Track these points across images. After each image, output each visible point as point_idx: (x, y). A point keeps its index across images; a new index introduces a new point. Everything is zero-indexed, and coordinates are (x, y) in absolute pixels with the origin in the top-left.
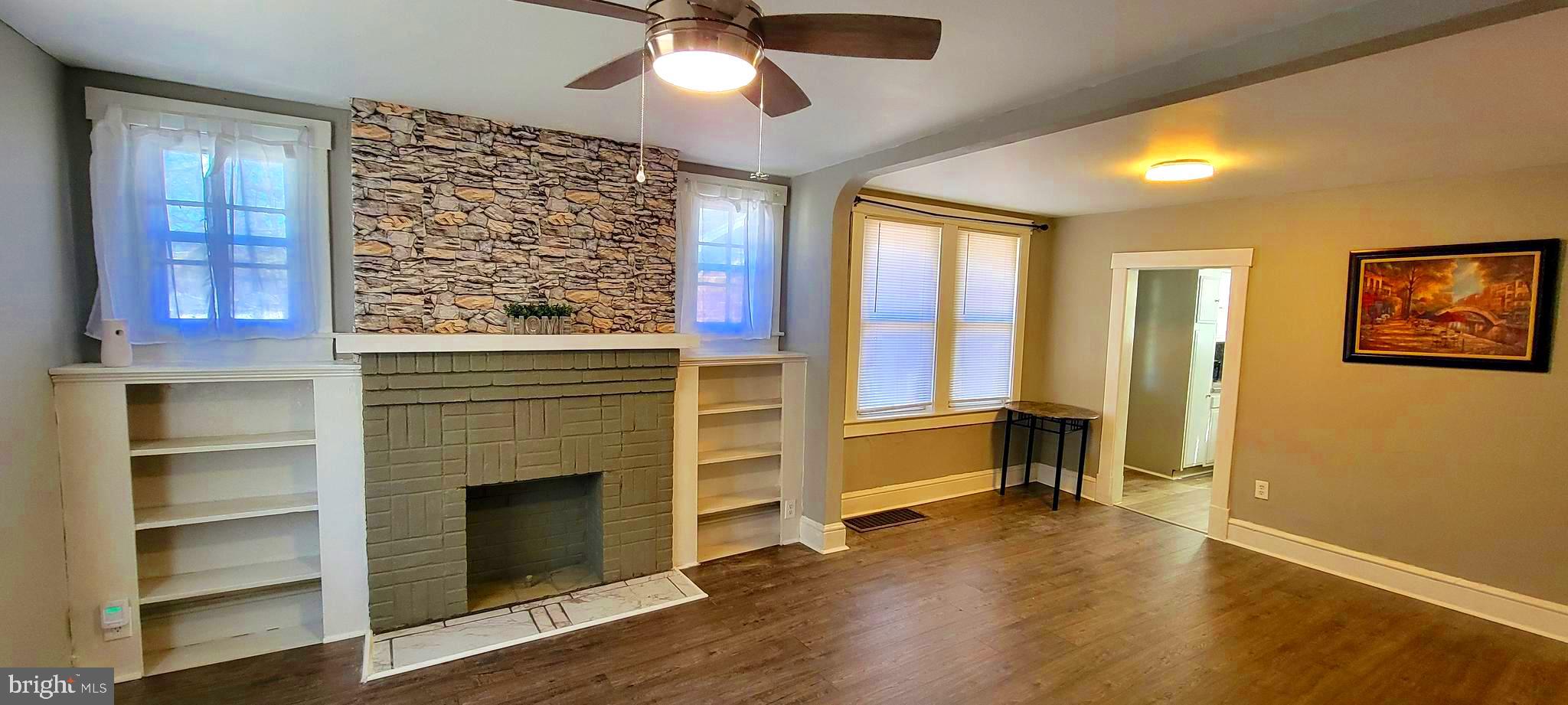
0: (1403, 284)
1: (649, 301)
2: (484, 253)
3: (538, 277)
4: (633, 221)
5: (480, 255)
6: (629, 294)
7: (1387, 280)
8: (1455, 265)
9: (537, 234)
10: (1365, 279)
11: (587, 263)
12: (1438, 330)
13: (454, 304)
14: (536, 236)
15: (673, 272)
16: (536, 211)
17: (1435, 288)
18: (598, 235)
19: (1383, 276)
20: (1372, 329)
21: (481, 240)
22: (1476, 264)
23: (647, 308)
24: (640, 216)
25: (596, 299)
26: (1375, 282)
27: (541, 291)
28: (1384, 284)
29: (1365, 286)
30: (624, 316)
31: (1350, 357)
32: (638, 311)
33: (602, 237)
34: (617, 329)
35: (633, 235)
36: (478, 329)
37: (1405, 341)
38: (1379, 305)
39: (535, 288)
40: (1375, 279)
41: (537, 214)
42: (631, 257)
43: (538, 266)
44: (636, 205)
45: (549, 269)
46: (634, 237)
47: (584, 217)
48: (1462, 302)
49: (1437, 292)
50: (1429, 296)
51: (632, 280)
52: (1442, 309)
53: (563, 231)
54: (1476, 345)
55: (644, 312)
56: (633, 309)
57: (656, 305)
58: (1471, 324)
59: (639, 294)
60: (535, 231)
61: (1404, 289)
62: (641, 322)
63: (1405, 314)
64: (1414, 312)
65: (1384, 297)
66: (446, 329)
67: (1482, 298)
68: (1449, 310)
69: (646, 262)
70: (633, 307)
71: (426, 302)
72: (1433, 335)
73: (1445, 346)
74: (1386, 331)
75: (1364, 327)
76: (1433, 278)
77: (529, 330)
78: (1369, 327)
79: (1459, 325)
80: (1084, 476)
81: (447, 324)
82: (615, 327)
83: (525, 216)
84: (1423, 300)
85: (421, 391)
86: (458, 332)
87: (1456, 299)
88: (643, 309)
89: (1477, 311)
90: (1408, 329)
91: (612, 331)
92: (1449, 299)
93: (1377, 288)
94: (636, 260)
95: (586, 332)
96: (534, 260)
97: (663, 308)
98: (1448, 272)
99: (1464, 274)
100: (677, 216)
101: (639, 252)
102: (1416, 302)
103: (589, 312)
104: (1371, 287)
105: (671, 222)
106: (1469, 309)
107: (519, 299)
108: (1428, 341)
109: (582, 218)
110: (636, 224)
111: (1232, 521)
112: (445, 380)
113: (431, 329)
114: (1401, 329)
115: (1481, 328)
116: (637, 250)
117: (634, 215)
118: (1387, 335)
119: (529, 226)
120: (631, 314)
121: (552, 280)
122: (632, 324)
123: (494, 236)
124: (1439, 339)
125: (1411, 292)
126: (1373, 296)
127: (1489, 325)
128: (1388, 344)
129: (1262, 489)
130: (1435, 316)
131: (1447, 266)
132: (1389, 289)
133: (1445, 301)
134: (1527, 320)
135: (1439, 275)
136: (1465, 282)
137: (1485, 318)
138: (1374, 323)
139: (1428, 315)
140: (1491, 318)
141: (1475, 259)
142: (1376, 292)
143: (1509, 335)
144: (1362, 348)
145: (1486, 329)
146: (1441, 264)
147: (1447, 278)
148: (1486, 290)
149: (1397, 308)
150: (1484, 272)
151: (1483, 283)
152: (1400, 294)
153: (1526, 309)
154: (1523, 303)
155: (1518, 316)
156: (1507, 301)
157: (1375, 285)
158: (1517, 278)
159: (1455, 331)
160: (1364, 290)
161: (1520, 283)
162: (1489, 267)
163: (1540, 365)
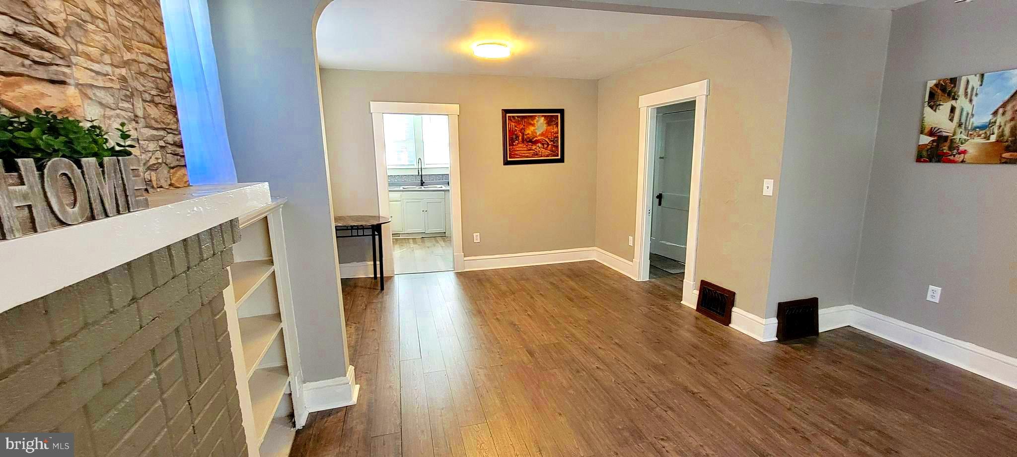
0: (521, 127)
7: (516, 124)
8: (537, 118)
10: (509, 123)
12: (534, 147)
17: (532, 128)
19: (514, 123)
20: (513, 148)
22: (543, 118)
28: (515, 126)
29: (509, 127)
31: (506, 163)
37: (524, 154)
38: (514, 137)
40: (512, 124)
48: (539, 136)
49: (532, 130)
50: (530, 132)
52: (534, 138)
54: (544, 153)
57: (162, 133)
58: (543, 144)
61: (522, 129)
63: (523, 141)
64: (526, 140)
65: (515, 132)
67: (545, 133)
68: (537, 139)
72: (533, 150)
73: (537, 155)
74: (518, 149)
76: (530, 124)
78: (511, 147)
79: (540, 145)
84: (528, 134)
87: (538, 134)
89: (544, 138)
90: (524, 148)
92: (536, 133)
98: (535, 121)
99: (540, 122)
102: (526, 135)
104: (511, 128)
106: (542, 138)
108: (531, 153)
111: (465, 259)
114: (522, 148)
115: (546, 145)
118: (518, 151)
124: (534, 152)
125: (524, 131)
126: (512, 132)
127: (548, 144)
128: (519, 155)
129: (477, 237)
130: (532, 141)
131: (535, 118)
132: (517, 129)
133: (535, 134)
134: (558, 142)
135: (532, 122)
136: (540, 126)
137: (547, 142)
138: (513, 145)
139: (531, 141)
140: (549, 142)
141: (543, 116)
142: (513, 130)
143: (554, 148)
144: (510, 158)
145: (548, 146)
146: (533, 118)
147: (534, 124)
148: (547, 130)
149: (520, 138)
150: (545, 122)
151: (546, 127)
152: (521, 131)
153: (558, 138)
154: (556, 135)
155: (556, 140)
156: (552, 134)
157: (512, 126)
158: (554, 125)
159: (539, 148)
160: (509, 129)
161: (555, 127)
162: (547, 119)
163: (562, 160)
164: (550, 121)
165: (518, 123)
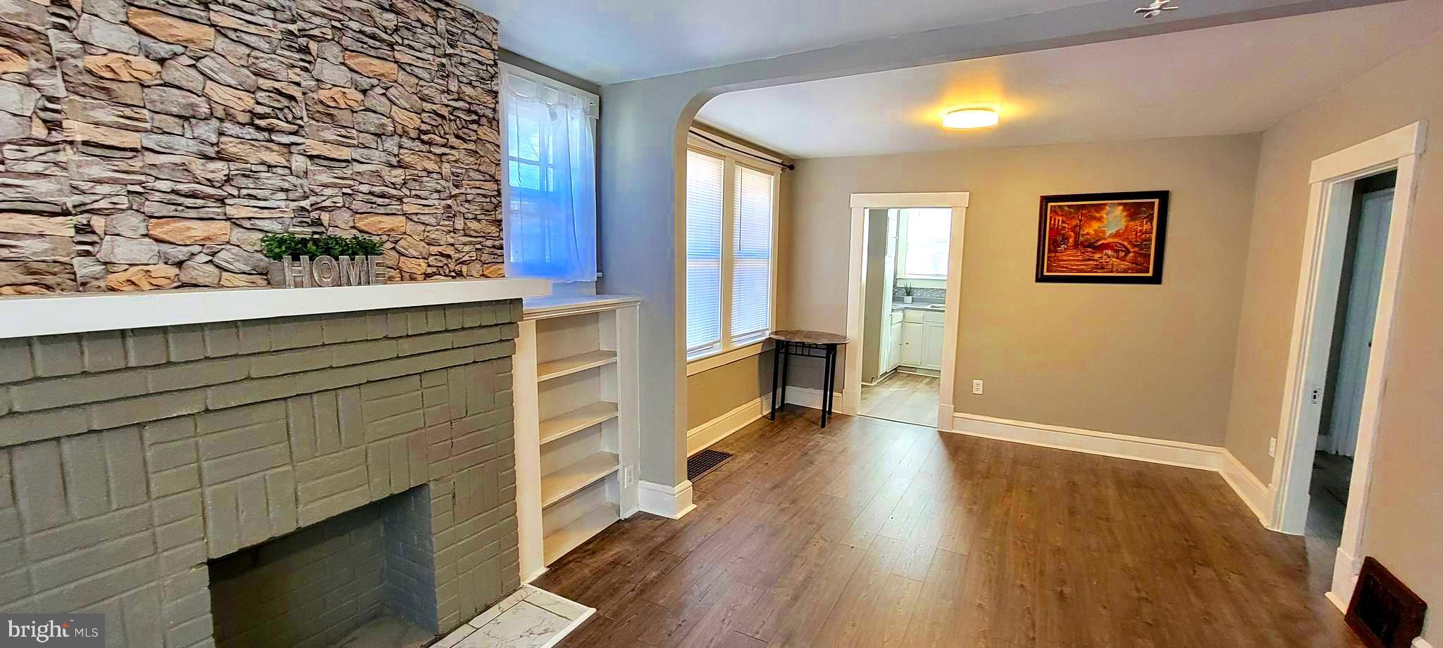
0: (1075, 222)
1: (472, 233)
2: (203, 142)
3: (307, 191)
4: (446, 114)
5: (194, 146)
6: (447, 223)
7: (1065, 219)
8: (1108, 208)
9: (301, 118)
10: (1051, 218)
11: (385, 171)
12: (1097, 256)
13: (146, 235)
14: (299, 122)
15: (499, 194)
16: (297, 79)
17: (1096, 225)
18: (399, 131)
19: (1062, 216)
20: (1055, 256)
21: (194, 117)
22: (1121, 208)
23: (471, 243)
24: (456, 109)
25: (403, 229)
26: (1057, 220)
27: (315, 215)
28: (1063, 222)
29: (1050, 224)
30: (442, 254)
31: (1041, 278)
32: (460, 247)
33: (405, 133)
34: (434, 274)
35: (447, 136)
36: (201, 281)
37: (1076, 265)
38: (1060, 238)
39: (303, 209)
40: (1057, 218)
41: (298, 84)
42: (446, 169)
43: (306, 173)
44: (448, 92)
45: (325, 177)
46: (448, 140)
47: (376, 100)
48: (1109, 237)
49: (1097, 228)
50: (1092, 232)
51: (449, 202)
52: (1100, 240)
53: (345, 117)
54: (1118, 266)
55: (467, 248)
56: (452, 245)
57: (480, 239)
58: (1117, 251)
59: (459, 223)
60: (298, 113)
61: (1076, 226)
62: (463, 263)
63: (1076, 245)
64: (1082, 243)
65: (1063, 232)
66: (133, 283)
67: (1123, 233)
68: (1104, 242)
69: (466, 178)
70: (452, 241)
71: (79, 230)
72: (1094, 260)
73: (1102, 268)
74: (1065, 258)
75: (1050, 255)
76: (1094, 218)
77: (320, 280)
78: (1053, 255)
79: (1110, 252)
80: (834, 394)
81: (133, 273)
82: (430, 270)
83: (277, 85)
84: (1088, 234)
85: (95, 407)
86: (158, 287)
87: (1108, 234)
88: (465, 244)
89: (1120, 242)
90: (1078, 256)
91: (427, 276)
92: (1104, 232)
93: (1058, 225)
94: (453, 173)
95: (391, 279)
96: (299, 162)
97: (489, 243)
98: (1103, 214)
99: (1113, 215)
100: (500, 116)
101: (455, 161)
102: (1083, 235)
103: (394, 248)
104: (1054, 225)
105: (494, 122)
106: (1116, 240)
107: (276, 227)
108: (1090, 264)
109: (374, 101)
110: (450, 120)
111: (956, 414)
112: (152, 381)
113: (96, 283)
114: (1073, 256)
115: (1123, 254)
116: (454, 159)
117: (447, 106)
118: (1065, 260)
119: (285, 102)
120: (450, 251)
121: (331, 196)
122: (452, 266)
123: (220, 112)
124: (1098, 263)
125: (1080, 229)
126: (1055, 231)
127: (1128, 252)
128: (1065, 267)
129: (978, 386)
130: (1094, 246)
131: (1103, 209)
132: (1066, 225)
133: (1101, 234)
134: (1150, 248)
135: (1098, 215)
136: (1113, 221)
137: (1125, 247)
138: (1056, 252)
139: (1091, 245)
140: (1129, 247)
141: (1120, 204)
142: (1058, 228)
143: (1139, 259)
144: (1048, 271)
145: (1126, 255)
146: (1099, 208)
147: (1103, 217)
148: (1127, 227)
149: (1071, 240)
150: (1125, 214)
151: (1125, 221)
152: (1073, 230)
153: (1150, 240)
154: (1148, 236)
155: (1145, 245)
156: (1138, 234)
157: (1057, 223)
158: (1145, 218)
159: (1107, 257)
160: (1050, 226)
161: (1146, 221)
162: (1128, 210)
163: (1157, 279)
164: (1133, 213)
165: (1069, 216)
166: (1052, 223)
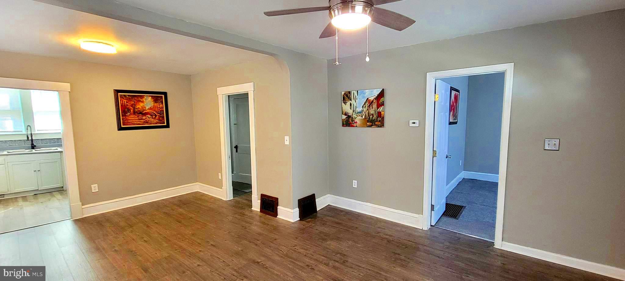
0: (132, 103)
7: (127, 101)
8: (145, 97)
10: (121, 100)
12: (144, 118)
17: (142, 104)
19: (126, 99)
26: (123, 101)
28: (127, 102)
29: (121, 103)
31: (120, 128)
37: (136, 122)
38: (126, 110)
40: (124, 100)
48: (149, 109)
49: (142, 106)
50: (140, 107)
52: (144, 111)
54: (153, 121)
58: (152, 116)
61: (133, 104)
63: (134, 113)
64: (137, 112)
65: (127, 107)
67: (153, 107)
68: (146, 111)
73: (147, 123)
74: (130, 119)
75: (123, 117)
76: (140, 101)
79: (149, 116)
84: (139, 108)
87: (147, 108)
89: (152, 111)
90: (136, 118)
92: (145, 107)
93: (125, 104)
98: (144, 99)
99: (148, 100)
102: (137, 109)
104: (123, 103)
106: (150, 111)
108: (142, 121)
111: (84, 207)
114: (134, 118)
115: (154, 116)
124: (145, 121)
125: (135, 106)
126: (124, 107)
127: (156, 116)
128: (131, 123)
129: (95, 188)
130: (142, 113)
131: (144, 97)
132: (128, 104)
134: (164, 114)
135: (141, 100)
136: (148, 103)
137: (155, 114)
138: (126, 116)
139: (141, 113)
140: (156, 114)
141: (150, 96)
142: (125, 105)
143: (160, 118)
144: (123, 125)
146: (142, 97)
147: (144, 101)
148: (154, 105)
150: (152, 100)
151: (153, 103)
152: (132, 106)
153: (163, 111)
154: (162, 109)
155: (162, 113)
156: (159, 108)
157: (124, 102)
158: (160, 102)
159: (148, 118)
160: (121, 104)
161: (161, 104)
162: (153, 99)
163: (168, 126)
164: (155, 100)
165: (130, 100)
166: (122, 102)
